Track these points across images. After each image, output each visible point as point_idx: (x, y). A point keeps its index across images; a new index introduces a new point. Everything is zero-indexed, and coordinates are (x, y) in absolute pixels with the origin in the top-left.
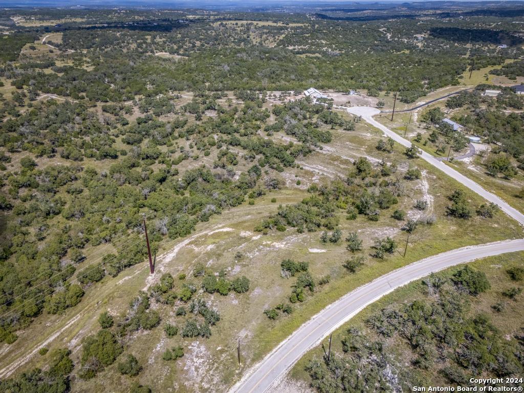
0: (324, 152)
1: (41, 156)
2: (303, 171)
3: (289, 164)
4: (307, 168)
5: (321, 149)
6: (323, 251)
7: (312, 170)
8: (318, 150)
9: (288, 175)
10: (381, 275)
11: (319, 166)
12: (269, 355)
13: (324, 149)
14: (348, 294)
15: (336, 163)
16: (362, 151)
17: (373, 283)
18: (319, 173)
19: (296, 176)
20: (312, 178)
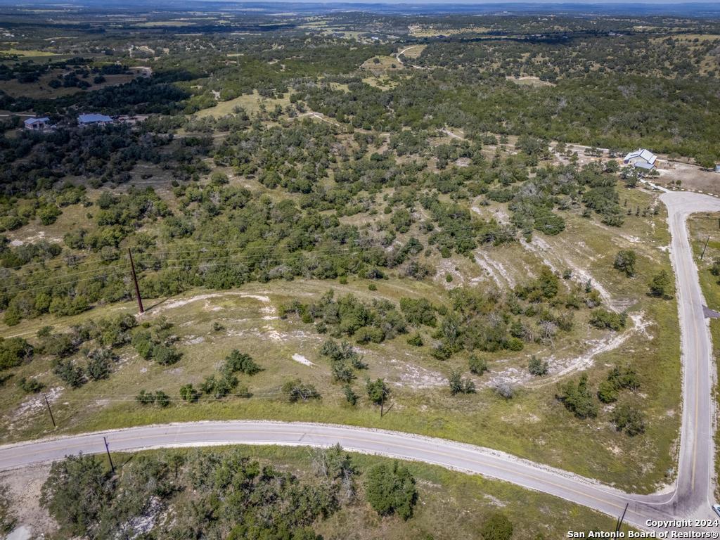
0: (528, 247)
1: (240, 174)
2: (472, 265)
3: (465, 250)
4: (481, 263)
5: (529, 241)
6: (308, 363)
7: (485, 266)
8: (523, 241)
9: (447, 266)
10: (312, 421)
11: (500, 265)
12: (85, 434)
13: (534, 243)
14: (242, 421)
15: (527, 267)
16: (589, 261)
17: (290, 424)
18: (488, 274)
19: (457, 269)
20: (473, 277)
